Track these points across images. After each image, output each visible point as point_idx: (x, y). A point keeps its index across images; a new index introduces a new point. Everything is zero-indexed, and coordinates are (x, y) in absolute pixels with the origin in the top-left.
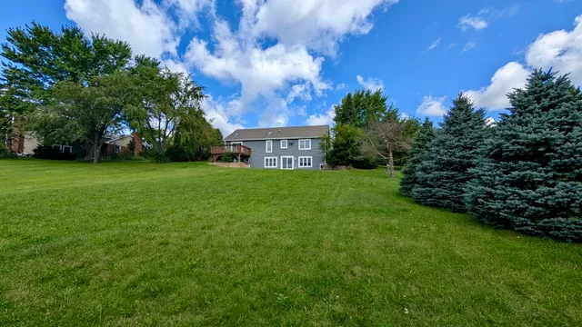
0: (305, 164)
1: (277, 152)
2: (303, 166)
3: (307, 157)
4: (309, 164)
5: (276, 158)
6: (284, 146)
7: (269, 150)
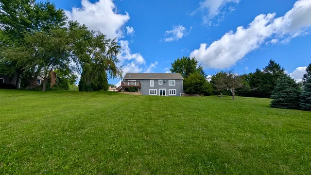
0: (173, 93)
1: (156, 86)
2: (171, 94)
3: (174, 90)
4: (175, 93)
5: (156, 90)
6: (161, 83)
7: (152, 85)
